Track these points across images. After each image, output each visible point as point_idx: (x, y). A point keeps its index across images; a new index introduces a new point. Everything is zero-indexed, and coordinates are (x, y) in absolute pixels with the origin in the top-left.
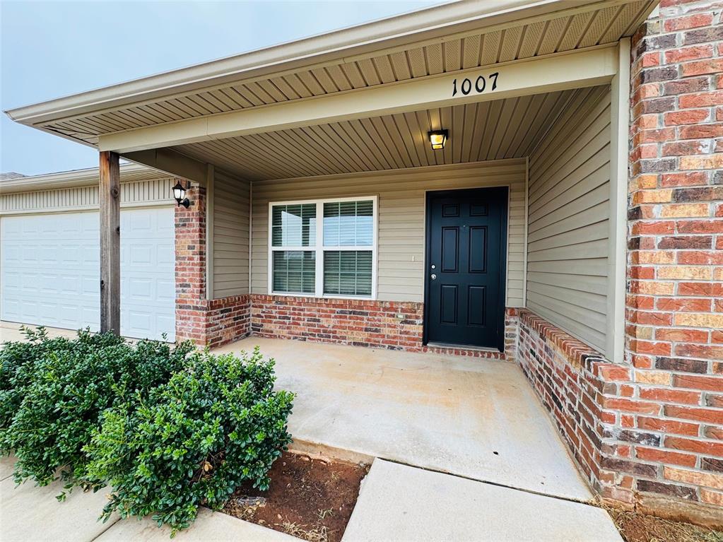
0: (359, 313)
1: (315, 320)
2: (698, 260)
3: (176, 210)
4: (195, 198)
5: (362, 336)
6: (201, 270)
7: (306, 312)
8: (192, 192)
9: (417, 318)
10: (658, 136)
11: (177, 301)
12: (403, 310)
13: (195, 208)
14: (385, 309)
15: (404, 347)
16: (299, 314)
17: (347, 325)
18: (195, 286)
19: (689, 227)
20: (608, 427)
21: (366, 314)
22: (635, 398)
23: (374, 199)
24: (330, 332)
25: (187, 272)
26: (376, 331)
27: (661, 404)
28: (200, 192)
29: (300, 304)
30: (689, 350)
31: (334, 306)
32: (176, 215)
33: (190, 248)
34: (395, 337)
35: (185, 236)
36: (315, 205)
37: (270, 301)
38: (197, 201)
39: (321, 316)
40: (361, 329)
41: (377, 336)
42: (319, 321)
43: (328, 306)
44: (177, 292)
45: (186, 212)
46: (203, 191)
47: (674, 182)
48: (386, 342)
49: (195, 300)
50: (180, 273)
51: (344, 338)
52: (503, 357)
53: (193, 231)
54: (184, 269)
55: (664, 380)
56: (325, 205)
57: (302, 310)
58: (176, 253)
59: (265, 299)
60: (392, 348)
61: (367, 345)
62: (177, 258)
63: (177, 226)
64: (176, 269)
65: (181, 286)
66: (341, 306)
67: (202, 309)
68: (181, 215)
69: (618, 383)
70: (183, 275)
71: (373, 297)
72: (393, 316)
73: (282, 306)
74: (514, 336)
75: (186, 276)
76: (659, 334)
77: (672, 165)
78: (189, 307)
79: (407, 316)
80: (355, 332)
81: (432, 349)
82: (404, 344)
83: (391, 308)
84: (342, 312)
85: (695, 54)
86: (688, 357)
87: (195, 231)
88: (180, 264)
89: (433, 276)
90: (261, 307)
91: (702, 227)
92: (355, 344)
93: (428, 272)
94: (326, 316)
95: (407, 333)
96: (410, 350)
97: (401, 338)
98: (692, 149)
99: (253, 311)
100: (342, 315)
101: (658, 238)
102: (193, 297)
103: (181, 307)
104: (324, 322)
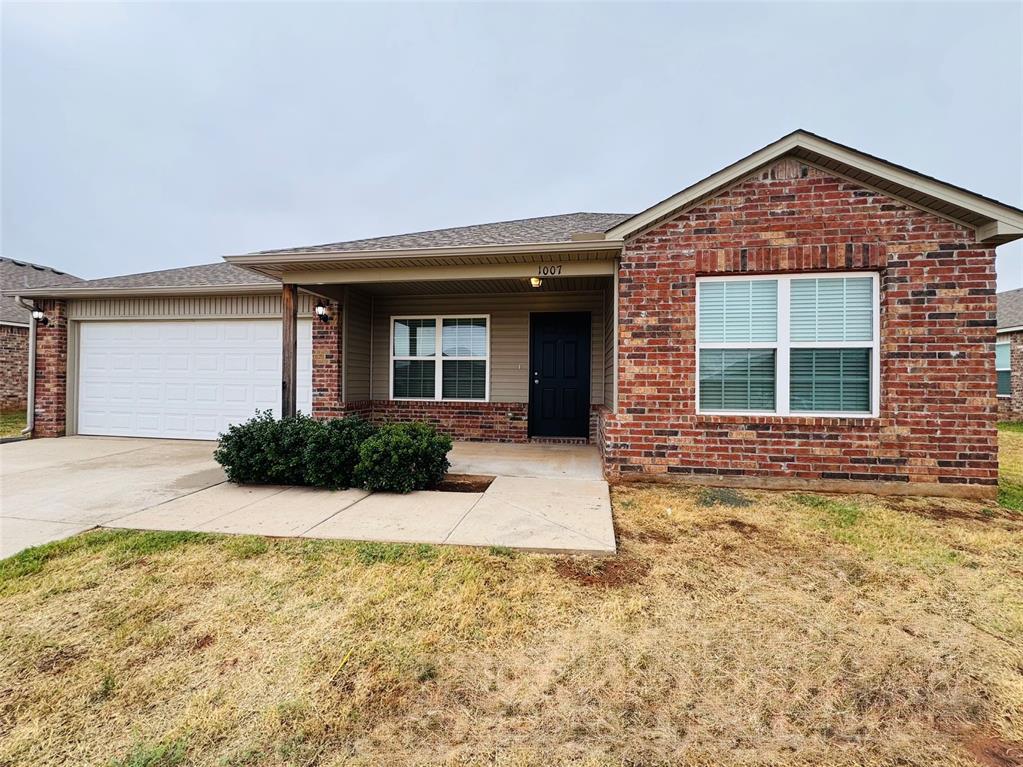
0: (476, 413)
1: (436, 421)
2: (641, 364)
3: (314, 323)
4: (334, 314)
5: (477, 433)
6: (339, 376)
7: (427, 414)
8: (330, 309)
9: (524, 415)
10: (626, 308)
11: (313, 404)
12: (512, 409)
13: (334, 323)
14: (497, 409)
15: (513, 440)
16: (421, 416)
17: (465, 424)
18: (333, 390)
19: (638, 349)
20: (608, 443)
21: (481, 414)
22: (619, 428)
23: (487, 317)
24: (449, 430)
25: (325, 378)
26: (490, 427)
27: (628, 429)
28: (338, 309)
29: (421, 407)
30: (638, 404)
31: (453, 408)
32: (314, 328)
33: (327, 357)
34: (505, 432)
35: (323, 347)
36: (435, 320)
37: (392, 406)
38: (336, 317)
39: (441, 417)
40: (477, 427)
41: (490, 432)
42: (439, 421)
43: (447, 408)
44: (314, 395)
45: (325, 326)
46: (340, 309)
47: (632, 329)
48: (498, 436)
49: (333, 403)
50: (318, 379)
51: (462, 435)
52: (588, 443)
53: (332, 343)
54: (322, 376)
55: (629, 418)
56: (444, 320)
57: (424, 412)
58: (314, 361)
59: (389, 404)
60: (503, 441)
61: (481, 440)
62: (314, 366)
63: (314, 337)
64: (314, 376)
65: (318, 390)
66: (459, 408)
67: (342, 410)
68: (319, 328)
69: (612, 421)
70: (320, 381)
71: (487, 400)
72: (503, 414)
73: (404, 410)
74: (596, 425)
75: (323, 381)
76: (628, 397)
77: (631, 321)
78: (327, 409)
79: (515, 414)
80: (471, 429)
81: (535, 440)
82: (513, 437)
83: (502, 408)
84: (460, 413)
85: (639, 273)
86: (638, 407)
87: (334, 343)
88: (318, 371)
89: (536, 381)
90: (384, 412)
91: (642, 349)
92: (472, 440)
93: (532, 378)
94: (445, 417)
95: (515, 428)
96: (518, 442)
97: (511, 432)
98: (638, 315)
99: (375, 415)
100: (460, 416)
101: (627, 354)
102: (331, 399)
103: (318, 409)
104: (443, 422)
